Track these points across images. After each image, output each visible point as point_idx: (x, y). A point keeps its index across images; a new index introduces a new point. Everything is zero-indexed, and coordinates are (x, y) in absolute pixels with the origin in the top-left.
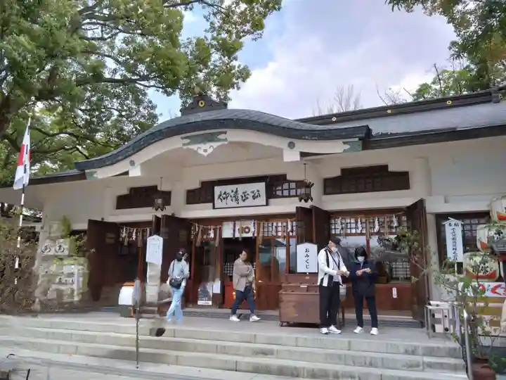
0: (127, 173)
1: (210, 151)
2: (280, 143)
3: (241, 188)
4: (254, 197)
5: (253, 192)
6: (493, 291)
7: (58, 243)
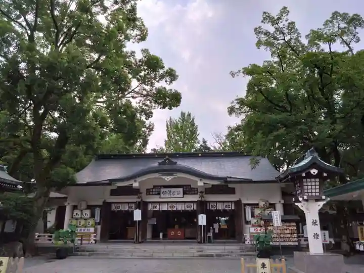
0: (132, 184)
1: (170, 179)
2: (197, 179)
3: (173, 190)
4: (178, 194)
5: (178, 192)
6: (260, 230)
7: (84, 212)
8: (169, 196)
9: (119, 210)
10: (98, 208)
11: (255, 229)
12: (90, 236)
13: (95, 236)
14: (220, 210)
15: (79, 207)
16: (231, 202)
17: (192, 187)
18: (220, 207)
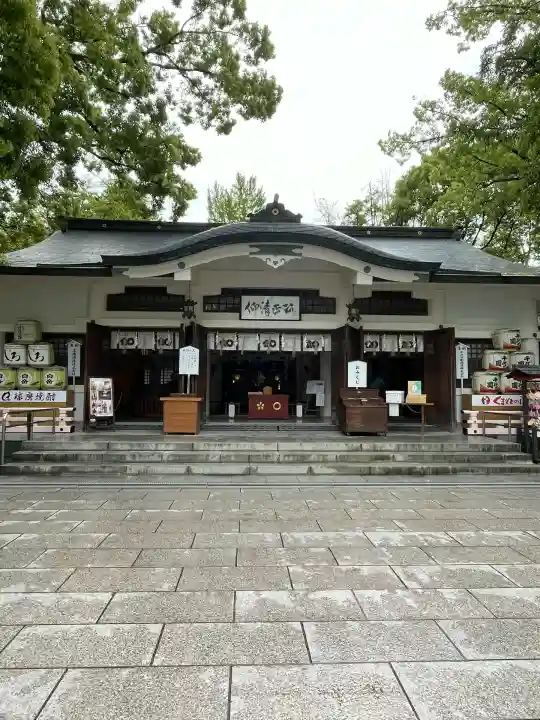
0: (172, 275)
1: (281, 264)
3: (277, 300)
4: (287, 311)
5: (286, 305)
6: (495, 401)
7: (34, 349)
8: (264, 316)
9: (133, 347)
10: (74, 342)
11: (483, 400)
12: (56, 413)
13: (69, 414)
14: (389, 353)
15: (16, 338)
16: (417, 333)
17: (322, 294)
18: (389, 346)
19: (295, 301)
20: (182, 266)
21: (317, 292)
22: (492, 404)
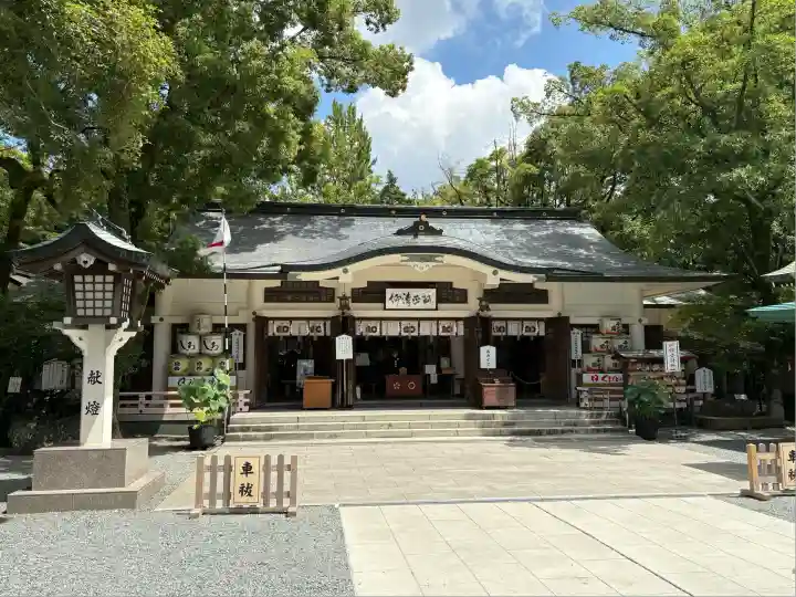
0: (337, 278)
1: (426, 269)
2: (488, 270)
3: (414, 292)
4: (425, 301)
5: (424, 297)
6: (603, 378)
7: (209, 340)
8: (406, 306)
9: (288, 334)
10: (238, 332)
11: (592, 378)
14: (515, 337)
15: (194, 328)
16: (539, 320)
17: (455, 286)
18: (514, 330)
19: (432, 292)
20: (346, 271)
21: (451, 283)
22: (600, 381)
